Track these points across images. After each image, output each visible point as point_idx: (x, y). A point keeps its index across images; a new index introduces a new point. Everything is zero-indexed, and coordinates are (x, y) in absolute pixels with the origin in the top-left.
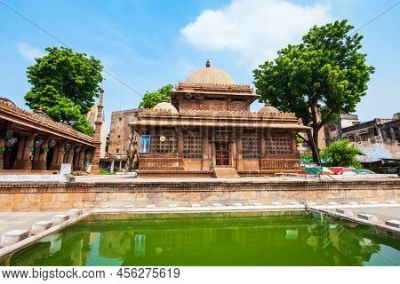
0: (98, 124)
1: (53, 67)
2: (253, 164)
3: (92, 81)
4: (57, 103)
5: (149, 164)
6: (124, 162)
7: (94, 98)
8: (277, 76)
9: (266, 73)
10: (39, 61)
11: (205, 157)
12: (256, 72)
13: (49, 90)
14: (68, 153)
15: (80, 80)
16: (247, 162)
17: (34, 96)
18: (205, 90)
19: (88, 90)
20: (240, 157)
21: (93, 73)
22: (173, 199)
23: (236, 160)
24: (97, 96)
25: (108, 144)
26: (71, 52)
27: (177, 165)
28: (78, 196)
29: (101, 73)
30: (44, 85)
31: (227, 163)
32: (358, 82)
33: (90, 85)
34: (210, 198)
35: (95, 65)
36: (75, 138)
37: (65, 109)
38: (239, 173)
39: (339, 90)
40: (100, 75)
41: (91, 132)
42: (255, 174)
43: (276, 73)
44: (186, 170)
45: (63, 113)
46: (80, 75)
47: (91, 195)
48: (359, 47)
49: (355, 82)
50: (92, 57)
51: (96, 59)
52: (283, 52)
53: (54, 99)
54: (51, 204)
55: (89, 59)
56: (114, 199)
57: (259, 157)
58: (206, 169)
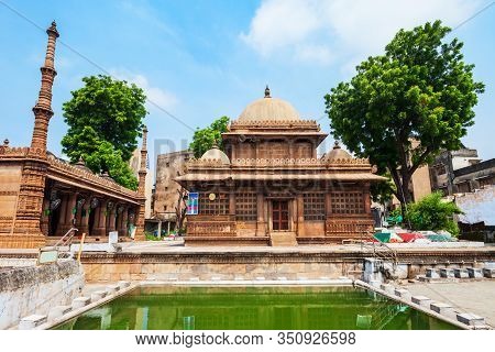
0: (143, 174)
1: (92, 102)
2: (316, 228)
3: (134, 116)
4: (97, 150)
5: (198, 228)
6: (173, 224)
7: (137, 138)
8: (353, 104)
9: (340, 99)
10: (75, 95)
11: (261, 219)
12: (327, 97)
13: (87, 132)
14: (110, 214)
15: (121, 117)
16: (310, 225)
17: (71, 140)
18: (262, 130)
19: (129, 129)
20: (301, 219)
21: (135, 106)
22: (218, 272)
23: (297, 222)
24: (140, 135)
25: (154, 198)
26: (110, 80)
27: (228, 229)
28: (126, 267)
29: (144, 105)
30: (82, 126)
31: (285, 227)
32: (459, 107)
33: (131, 122)
34: (256, 271)
35: (137, 95)
36: (117, 194)
37: (105, 156)
38: (298, 240)
39: (431, 121)
40: (143, 109)
41: (134, 185)
42: (318, 241)
43: (351, 99)
44: (239, 236)
45: (103, 161)
46: (120, 110)
47: (137, 266)
48: (460, 57)
49: (454, 109)
50: (134, 86)
51: (139, 87)
52: (362, 68)
53: (93, 143)
54: (100, 276)
55: (130, 87)
56: (160, 271)
57: (324, 219)
58: (261, 235)
